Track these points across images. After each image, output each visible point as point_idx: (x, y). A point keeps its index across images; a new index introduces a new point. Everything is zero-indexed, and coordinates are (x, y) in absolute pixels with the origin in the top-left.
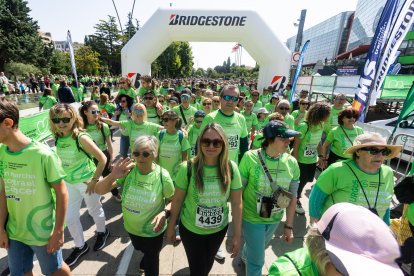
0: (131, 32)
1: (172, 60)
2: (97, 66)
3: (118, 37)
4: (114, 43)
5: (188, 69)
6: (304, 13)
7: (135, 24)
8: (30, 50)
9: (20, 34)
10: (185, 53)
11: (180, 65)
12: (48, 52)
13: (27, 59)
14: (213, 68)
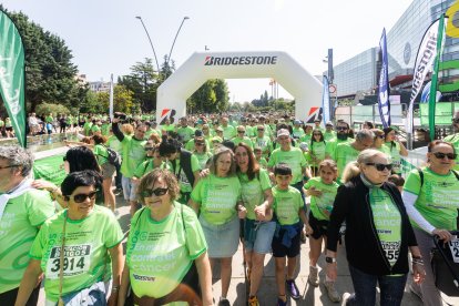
0: (166, 73)
1: (207, 95)
2: (129, 104)
3: (152, 76)
4: (149, 82)
5: (223, 104)
6: (330, 51)
7: (170, 64)
8: (65, 92)
9: (59, 78)
10: (220, 89)
11: (215, 100)
12: (82, 93)
13: (60, 100)
14: (250, 101)
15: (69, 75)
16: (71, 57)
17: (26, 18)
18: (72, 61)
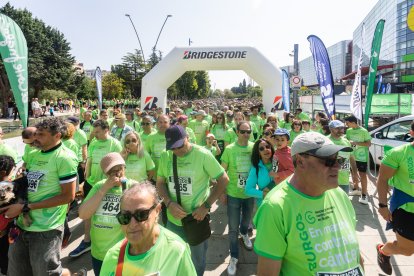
0: (154, 61)
1: (190, 83)
2: (121, 90)
3: (142, 66)
4: (139, 71)
5: (205, 91)
6: (296, 47)
7: (158, 55)
8: (64, 80)
9: (59, 67)
10: (201, 77)
11: (197, 87)
12: (79, 80)
13: (59, 86)
14: (229, 89)
15: (67, 65)
16: (69, 49)
17: (30, 15)
18: (70, 52)
